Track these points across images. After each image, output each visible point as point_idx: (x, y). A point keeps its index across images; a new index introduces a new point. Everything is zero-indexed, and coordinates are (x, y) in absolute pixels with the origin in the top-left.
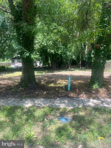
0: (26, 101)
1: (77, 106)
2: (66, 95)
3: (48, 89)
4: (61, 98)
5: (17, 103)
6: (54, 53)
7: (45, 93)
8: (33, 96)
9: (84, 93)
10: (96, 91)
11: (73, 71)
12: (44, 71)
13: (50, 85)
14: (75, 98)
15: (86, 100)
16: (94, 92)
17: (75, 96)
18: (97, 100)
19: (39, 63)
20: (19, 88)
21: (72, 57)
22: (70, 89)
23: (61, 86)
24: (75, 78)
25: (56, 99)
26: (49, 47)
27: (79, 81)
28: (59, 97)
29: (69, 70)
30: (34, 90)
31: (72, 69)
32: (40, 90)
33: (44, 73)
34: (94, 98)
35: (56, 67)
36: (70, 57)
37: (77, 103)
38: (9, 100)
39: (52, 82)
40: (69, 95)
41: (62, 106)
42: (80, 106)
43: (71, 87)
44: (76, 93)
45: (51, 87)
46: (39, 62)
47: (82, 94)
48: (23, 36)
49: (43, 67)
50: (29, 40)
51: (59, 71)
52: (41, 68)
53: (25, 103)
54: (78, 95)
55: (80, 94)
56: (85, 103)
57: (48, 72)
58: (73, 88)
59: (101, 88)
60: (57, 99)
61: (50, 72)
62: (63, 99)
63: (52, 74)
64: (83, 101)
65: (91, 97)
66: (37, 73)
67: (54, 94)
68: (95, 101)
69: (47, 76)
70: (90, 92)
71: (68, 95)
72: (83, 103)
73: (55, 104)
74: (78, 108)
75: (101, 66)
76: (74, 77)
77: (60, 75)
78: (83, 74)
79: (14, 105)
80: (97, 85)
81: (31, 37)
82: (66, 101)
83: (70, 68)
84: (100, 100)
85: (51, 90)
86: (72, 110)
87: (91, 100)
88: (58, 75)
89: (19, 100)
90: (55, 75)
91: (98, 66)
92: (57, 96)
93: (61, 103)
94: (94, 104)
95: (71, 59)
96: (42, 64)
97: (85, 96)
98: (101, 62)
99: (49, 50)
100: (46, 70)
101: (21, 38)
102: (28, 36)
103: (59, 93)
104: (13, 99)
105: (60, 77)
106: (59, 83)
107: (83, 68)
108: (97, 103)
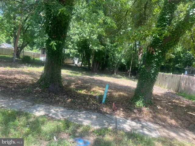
0: (38, 106)
1: (106, 126)
2: (97, 109)
3: (75, 96)
4: (88, 111)
5: (25, 108)
6: (97, 51)
7: (69, 100)
8: (51, 101)
9: (121, 109)
10: (138, 111)
11: (119, 79)
12: (82, 72)
13: (79, 92)
14: (107, 115)
15: (121, 121)
16: (135, 111)
17: (108, 112)
18: (137, 123)
19: (77, 61)
20: (35, 87)
21: (121, 60)
22: (105, 101)
23: (94, 95)
24: (119, 88)
25: (81, 111)
26: (92, 42)
27: (122, 93)
28: (86, 109)
29: (114, 77)
30: (55, 93)
31: (119, 76)
32: (64, 95)
33: (79, 75)
34: (133, 120)
35: (98, 69)
36: (118, 60)
37: (108, 122)
38: (17, 102)
39: (85, 88)
40: (101, 109)
41: (86, 123)
42: (111, 128)
43: (107, 98)
44: (111, 108)
45: (80, 94)
46: (78, 59)
47: (118, 111)
48: (54, 19)
49: (81, 67)
50: (61, 25)
51: (101, 76)
52: (78, 67)
53: (36, 109)
54: (113, 111)
55: (116, 110)
56: (119, 125)
57: (85, 74)
58: (110, 101)
59: (146, 107)
60: (83, 111)
61: (87, 75)
62: (91, 113)
63: (91, 77)
64: (118, 120)
65: (129, 117)
66: (71, 73)
67: (81, 104)
68: (134, 124)
69: (82, 80)
70: (130, 109)
71: (99, 108)
72: (116, 124)
73: (78, 118)
74: (106, 129)
75: (151, 77)
76: (118, 86)
77: (100, 80)
78: (129, 85)
79: (20, 109)
80: (141, 101)
81: (64, 22)
82: (95, 117)
83: (115, 74)
84: (140, 124)
85: (79, 99)
86: (97, 130)
87: (128, 121)
88: (97, 80)
89: (30, 103)
90: (93, 79)
91: (147, 77)
92: (84, 107)
93: (86, 118)
94: (130, 128)
95: (119, 62)
96: (80, 63)
97: (122, 114)
98: (151, 72)
99: (91, 45)
100: (84, 71)
101: (51, 21)
102: (59, 21)
103: (88, 105)
104: (22, 101)
105: (99, 83)
106: (94, 91)
107: (133, 77)
108: (135, 126)
